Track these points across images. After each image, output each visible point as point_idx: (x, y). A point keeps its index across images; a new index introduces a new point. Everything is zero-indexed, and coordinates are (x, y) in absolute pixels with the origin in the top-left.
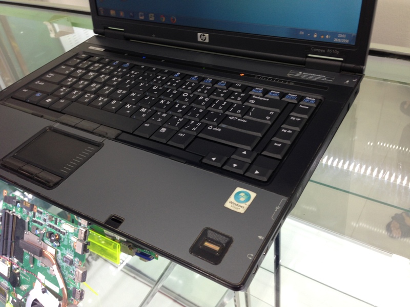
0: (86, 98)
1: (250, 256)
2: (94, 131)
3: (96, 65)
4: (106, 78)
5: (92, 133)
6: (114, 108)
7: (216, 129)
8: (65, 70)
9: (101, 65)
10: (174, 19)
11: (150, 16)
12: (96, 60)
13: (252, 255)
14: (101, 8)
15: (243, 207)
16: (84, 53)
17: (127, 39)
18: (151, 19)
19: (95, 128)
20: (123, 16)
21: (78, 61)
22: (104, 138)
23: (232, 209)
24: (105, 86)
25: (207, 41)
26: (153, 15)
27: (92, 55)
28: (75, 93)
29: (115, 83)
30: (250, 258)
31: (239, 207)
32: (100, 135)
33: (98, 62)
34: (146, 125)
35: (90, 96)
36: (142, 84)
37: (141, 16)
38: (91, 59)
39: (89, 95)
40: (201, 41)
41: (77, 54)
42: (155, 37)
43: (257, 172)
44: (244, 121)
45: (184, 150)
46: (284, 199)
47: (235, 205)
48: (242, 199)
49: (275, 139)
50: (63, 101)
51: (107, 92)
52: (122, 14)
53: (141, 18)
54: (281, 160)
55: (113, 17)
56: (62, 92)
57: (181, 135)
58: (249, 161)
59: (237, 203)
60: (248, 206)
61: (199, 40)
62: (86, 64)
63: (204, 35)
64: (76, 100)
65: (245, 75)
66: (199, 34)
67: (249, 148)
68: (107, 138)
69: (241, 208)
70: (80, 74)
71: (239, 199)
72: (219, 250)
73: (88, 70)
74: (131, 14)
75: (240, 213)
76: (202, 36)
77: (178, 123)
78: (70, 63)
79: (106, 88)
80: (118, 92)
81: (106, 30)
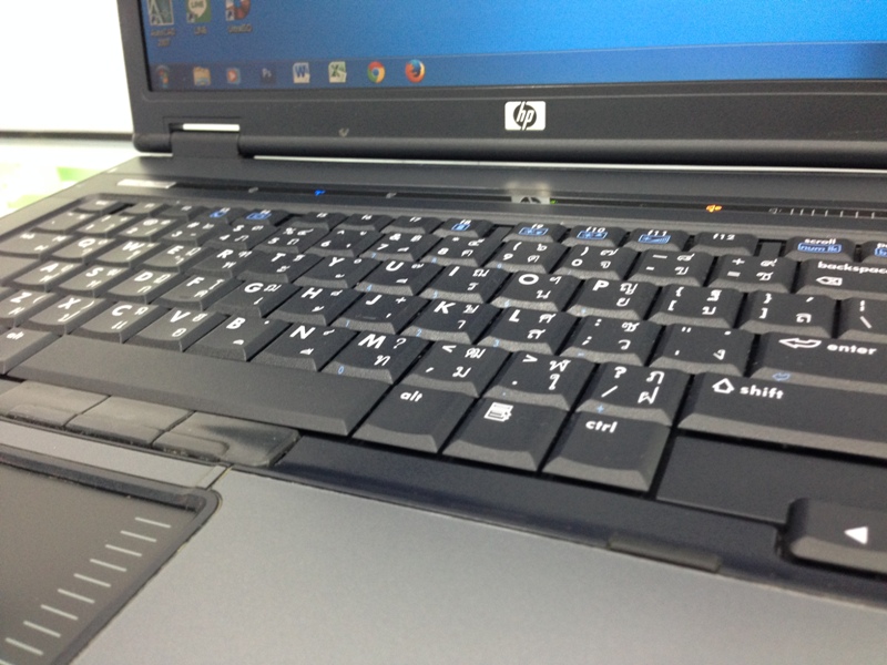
0: (117, 319)
2: (161, 441)
3: (149, 222)
4: (190, 253)
5: (152, 447)
6: (241, 342)
7: (755, 391)
8: (34, 242)
9: (166, 222)
10: (418, 70)
11: (331, 71)
12: (148, 211)
14: (161, 67)
16: (104, 196)
17: (247, 153)
18: (333, 80)
19: (164, 426)
20: (238, 82)
21: (83, 217)
22: (218, 469)
24: (189, 277)
25: (540, 125)
26: (342, 64)
27: (132, 201)
28: (67, 305)
29: (229, 265)
32: (193, 456)
33: (154, 214)
34: (405, 396)
35: (134, 309)
36: (335, 261)
37: (301, 72)
38: (128, 210)
39: (129, 307)
40: (518, 128)
41: (78, 202)
42: (349, 135)
44: (862, 351)
45: (650, 495)
50: (21, 335)
51: (202, 293)
52: (233, 76)
53: (298, 80)
55: (203, 90)
56: (16, 305)
57: (600, 426)
61: (511, 124)
62: (109, 223)
63: (527, 108)
64: (74, 328)
65: (724, 208)
66: (510, 106)
68: (231, 465)
70: (90, 250)
73: (117, 237)
74: (265, 72)
76: (522, 111)
77: (556, 377)
78: (52, 224)
79: (197, 280)
80: (247, 289)
81: (175, 136)
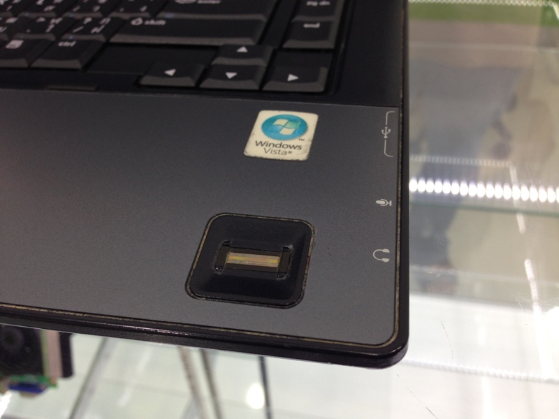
1: (381, 255)
7: (152, 22)
13: (386, 251)
15: (300, 148)
23: (270, 156)
30: (386, 260)
31: (288, 150)
43: (291, 78)
45: (82, 71)
46: (390, 113)
47: (275, 145)
48: (287, 131)
49: (298, 18)
54: (334, 51)
57: (67, 44)
58: (262, 63)
59: (276, 142)
60: (310, 143)
67: (250, 42)
69: (292, 150)
71: (278, 132)
72: (280, 264)
75: (297, 162)
77: (52, 27)
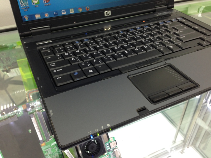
7: (183, 37)
10: (88, 8)
14: (25, 16)
25: (110, 14)
37: (64, 12)
40: (107, 16)
42: (76, 23)
44: (182, 31)
52: (47, 15)
53: (63, 14)
61: (105, 15)
63: (108, 12)
65: (145, 21)
66: (105, 12)
74: (55, 13)
